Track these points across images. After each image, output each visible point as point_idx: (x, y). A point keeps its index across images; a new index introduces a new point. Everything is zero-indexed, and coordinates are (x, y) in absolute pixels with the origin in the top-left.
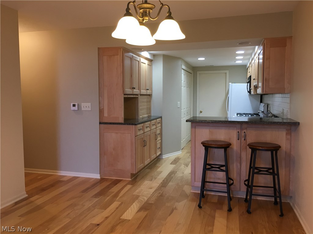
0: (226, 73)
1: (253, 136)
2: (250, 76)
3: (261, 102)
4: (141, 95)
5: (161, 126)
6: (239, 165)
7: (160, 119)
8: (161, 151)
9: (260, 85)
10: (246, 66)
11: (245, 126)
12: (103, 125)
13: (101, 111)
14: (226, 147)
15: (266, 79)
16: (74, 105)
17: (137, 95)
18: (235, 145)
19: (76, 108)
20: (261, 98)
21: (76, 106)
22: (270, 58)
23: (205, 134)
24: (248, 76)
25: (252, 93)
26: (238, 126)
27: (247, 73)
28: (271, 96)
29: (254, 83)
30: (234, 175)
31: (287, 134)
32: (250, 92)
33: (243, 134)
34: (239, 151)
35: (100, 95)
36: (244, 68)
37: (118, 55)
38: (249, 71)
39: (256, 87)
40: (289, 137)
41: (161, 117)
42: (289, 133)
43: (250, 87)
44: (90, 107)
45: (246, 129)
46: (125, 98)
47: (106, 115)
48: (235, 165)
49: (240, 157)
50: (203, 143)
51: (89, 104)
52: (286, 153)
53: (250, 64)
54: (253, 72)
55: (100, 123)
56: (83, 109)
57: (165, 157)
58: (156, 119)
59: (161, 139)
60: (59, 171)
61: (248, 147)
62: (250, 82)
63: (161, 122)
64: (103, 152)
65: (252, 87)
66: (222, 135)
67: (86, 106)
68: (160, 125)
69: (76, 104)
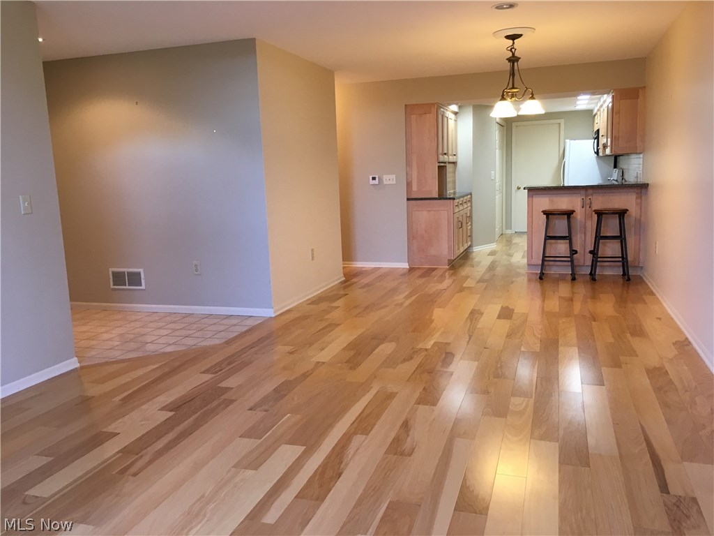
0: (560, 124)
1: (600, 202)
2: (598, 130)
3: (615, 167)
4: (449, 163)
5: (471, 206)
6: (583, 235)
7: (469, 196)
8: (471, 241)
9: (609, 144)
10: (591, 111)
11: (590, 191)
12: (411, 202)
13: (409, 185)
14: (569, 214)
15: (615, 137)
16: (374, 179)
17: (445, 163)
18: (579, 215)
19: (376, 182)
20: (616, 160)
21: (377, 179)
22: (619, 113)
23: (545, 203)
24: (596, 130)
25: (601, 154)
26: (583, 192)
27: (593, 125)
28: (626, 157)
29: (603, 141)
30: (577, 247)
31: (637, 198)
32: (597, 153)
33: (588, 201)
34: (584, 221)
35: (409, 164)
36: (590, 115)
37: (430, 113)
38: (596, 122)
39: (605, 146)
40: (639, 201)
41: (471, 194)
42: (639, 197)
43: (598, 146)
44: (395, 179)
45: (592, 195)
46: (439, 166)
47: (415, 188)
48: (579, 236)
49: (585, 228)
50: (545, 212)
51: (394, 176)
52: (635, 219)
53: (598, 110)
54: (601, 122)
55: (408, 199)
56: (385, 183)
57: (476, 249)
58: (463, 197)
59: (471, 225)
60: (354, 263)
61: (594, 213)
62: (597, 138)
63: (470, 201)
64: (412, 236)
65: (601, 146)
66: (563, 203)
67: (389, 179)
68: (469, 204)
69: (377, 177)
